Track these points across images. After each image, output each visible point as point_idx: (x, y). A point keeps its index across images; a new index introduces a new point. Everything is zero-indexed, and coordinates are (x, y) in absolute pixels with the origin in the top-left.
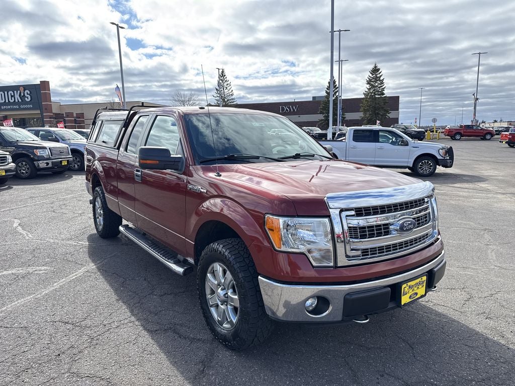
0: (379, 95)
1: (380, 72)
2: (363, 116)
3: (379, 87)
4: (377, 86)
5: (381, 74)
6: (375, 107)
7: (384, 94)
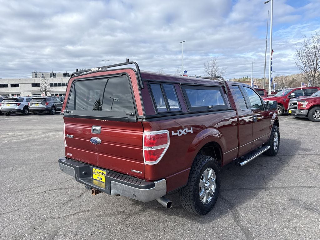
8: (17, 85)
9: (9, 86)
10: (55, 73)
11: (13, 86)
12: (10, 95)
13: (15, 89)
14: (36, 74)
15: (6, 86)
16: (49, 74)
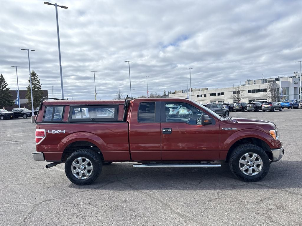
0: (37, 89)
1: (37, 76)
2: (28, 101)
3: (37, 85)
4: (36, 84)
5: (37, 77)
6: (36, 96)
7: (40, 89)
8: (222, 94)
9: (217, 94)
10: (267, 79)
11: (219, 94)
12: (217, 102)
13: (221, 97)
14: (249, 82)
15: (215, 94)
16: (261, 80)
